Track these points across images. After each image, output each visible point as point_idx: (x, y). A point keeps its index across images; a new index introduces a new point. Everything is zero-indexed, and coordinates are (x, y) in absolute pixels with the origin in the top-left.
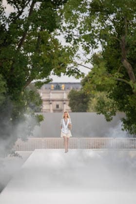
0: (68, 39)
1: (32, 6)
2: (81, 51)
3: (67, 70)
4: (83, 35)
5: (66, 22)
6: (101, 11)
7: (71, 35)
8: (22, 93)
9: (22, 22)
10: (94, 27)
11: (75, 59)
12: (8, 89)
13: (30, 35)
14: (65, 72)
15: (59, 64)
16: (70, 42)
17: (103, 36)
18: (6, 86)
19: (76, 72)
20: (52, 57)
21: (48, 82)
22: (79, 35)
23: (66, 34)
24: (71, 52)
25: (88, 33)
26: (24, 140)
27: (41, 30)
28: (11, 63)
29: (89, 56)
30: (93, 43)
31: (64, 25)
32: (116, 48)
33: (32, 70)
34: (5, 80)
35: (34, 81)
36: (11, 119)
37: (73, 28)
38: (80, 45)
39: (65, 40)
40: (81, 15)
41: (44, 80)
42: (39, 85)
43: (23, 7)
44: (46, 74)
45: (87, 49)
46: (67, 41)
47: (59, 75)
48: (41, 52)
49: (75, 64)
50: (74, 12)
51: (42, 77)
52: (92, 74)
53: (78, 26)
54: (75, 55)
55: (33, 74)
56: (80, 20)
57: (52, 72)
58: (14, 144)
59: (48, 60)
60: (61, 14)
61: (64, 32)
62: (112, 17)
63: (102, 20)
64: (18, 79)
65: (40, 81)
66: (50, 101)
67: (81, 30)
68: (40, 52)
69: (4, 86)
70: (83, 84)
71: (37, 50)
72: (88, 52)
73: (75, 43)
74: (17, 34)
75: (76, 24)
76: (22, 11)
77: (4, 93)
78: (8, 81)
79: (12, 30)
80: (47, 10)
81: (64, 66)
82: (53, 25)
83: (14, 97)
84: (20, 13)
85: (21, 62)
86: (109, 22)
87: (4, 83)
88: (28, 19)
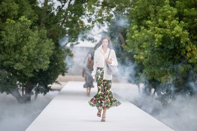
0: (89, 21)
1: (70, 3)
3: (87, 38)
4: (97, 19)
5: (88, 11)
6: (108, 6)
7: (91, 19)
9: (64, 11)
10: (103, 15)
12: (55, 47)
13: (68, 18)
16: (90, 22)
17: (108, 20)
18: (54, 45)
19: (92, 39)
21: (77, 43)
22: (95, 19)
23: (88, 18)
25: (100, 18)
26: (63, 75)
27: (74, 15)
29: (101, 31)
30: (103, 23)
31: (87, 13)
36: (56, 64)
37: (92, 15)
38: (95, 24)
39: (87, 21)
40: (97, 8)
41: (75, 43)
43: (65, 3)
45: (100, 27)
46: (88, 22)
47: (83, 40)
49: (92, 34)
50: (93, 6)
51: (74, 41)
53: (95, 14)
54: (92, 30)
56: (96, 11)
57: (80, 39)
58: (57, 77)
60: (86, 7)
61: (87, 17)
62: (114, 9)
63: (108, 11)
65: (73, 44)
67: (96, 16)
68: (73, 27)
69: (53, 45)
71: (71, 26)
73: (93, 23)
74: (61, 18)
75: (93, 12)
76: (64, 5)
77: (53, 49)
78: (55, 43)
79: (58, 15)
80: (78, 5)
82: (80, 12)
83: (58, 52)
84: (63, 6)
86: (111, 13)
87: (53, 44)
88: (67, 10)
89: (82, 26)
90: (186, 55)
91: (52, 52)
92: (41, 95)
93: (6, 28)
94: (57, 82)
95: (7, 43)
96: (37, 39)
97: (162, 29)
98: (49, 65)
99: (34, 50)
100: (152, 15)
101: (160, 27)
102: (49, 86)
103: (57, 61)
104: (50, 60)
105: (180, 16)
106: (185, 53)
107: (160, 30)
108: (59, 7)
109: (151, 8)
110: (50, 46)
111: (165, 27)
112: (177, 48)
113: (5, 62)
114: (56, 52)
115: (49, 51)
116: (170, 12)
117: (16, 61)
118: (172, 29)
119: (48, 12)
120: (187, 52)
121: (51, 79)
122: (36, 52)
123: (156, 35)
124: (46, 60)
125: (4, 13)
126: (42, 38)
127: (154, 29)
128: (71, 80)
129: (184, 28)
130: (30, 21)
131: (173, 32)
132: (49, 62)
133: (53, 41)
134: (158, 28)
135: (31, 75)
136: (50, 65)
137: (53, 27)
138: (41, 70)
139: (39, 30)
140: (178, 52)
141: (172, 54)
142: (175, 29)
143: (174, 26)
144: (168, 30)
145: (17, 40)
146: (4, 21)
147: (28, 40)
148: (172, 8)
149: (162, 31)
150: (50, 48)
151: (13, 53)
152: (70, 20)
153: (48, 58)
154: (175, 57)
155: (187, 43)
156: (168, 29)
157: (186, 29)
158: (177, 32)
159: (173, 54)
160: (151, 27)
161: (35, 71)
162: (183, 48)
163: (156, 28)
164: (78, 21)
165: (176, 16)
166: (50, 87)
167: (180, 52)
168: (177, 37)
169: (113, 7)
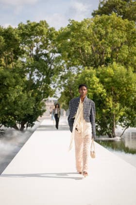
0: (54, 87)
1: (43, 77)
17: (64, 86)
19: (56, 97)
21: (48, 100)
22: (57, 85)
24: (55, 91)
25: (60, 85)
26: (41, 116)
27: (46, 84)
28: (37, 94)
29: (60, 92)
30: (61, 88)
31: (53, 82)
35: (44, 99)
37: (55, 83)
38: (57, 88)
42: (45, 100)
43: (41, 77)
44: (47, 97)
45: (59, 90)
47: (51, 97)
50: (55, 79)
52: (61, 98)
53: (57, 83)
56: (57, 81)
58: (38, 118)
60: (52, 80)
62: (67, 80)
63: (64, 81)
66: (48, 105)
69: (35, 101)
70: (58, 100)
71: (45, 90)
74: (38, 85)
77: (35, 103)
78: (36, 99)
81: (52, 95)
82: (49, 83)
86: (66, 82)
88: (42, 81)
92: (29, 128)
93: (9, 92)
94: (37, 120)
95: (10, 100)
96: (26, 98)
99: (25, 103)
100: (87, 83)
101: (92, 89)
102: (33, 123)
103: (38, 109)
104: (34, 108)
105: (102, 82)
106: (105, 103)
108: (37, 80)
109: (86, 79)
110: (33, 101)
111: (94, 89)
113: (9, 111)
116: (95, 80)
117: (15, 110)
119: (31, 83)
120: (107, 102)
122: (26, 105)
123: (89, 93)
125: (8, 84)
126: (29, 97)
129: (104, 88)
130: (22, 88)
135: (23, 118)
136: (34, 111)
138: (29, 114)
139: (27, 93)
143: (98, 87)
145: (15, 99)
146: (8, 88)
147: (21, 98)
148: (96, 78)
151: (13, 106)
152: (44, 87)
158: (99, 90)
161: (25, 115)
164: (48, 87)
165: (99, 83)
169: (66, 79)
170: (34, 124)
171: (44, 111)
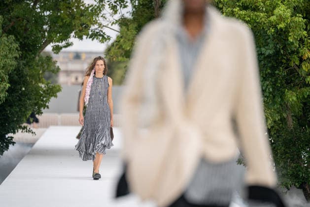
2: (107, 10)
3: (90, 33)
8: (37, 58)
11: (100, 20)
12: (20, 52)
14: (87, 35)
15: (82, 25)
18: (19, 49)
19: (100, 35)
20: (73, 17)
28: (25, 22)
32: (148, 8)
33: (49, 32)
34: (18, 43)
35: (52, 44)
36: (24, 89)
41: (64, 43)
42: (57, 49)
44: (66, 36)
45: (114, 8)
47: (81, 38)
48: (61, 10)
49: (100, 25)
51: (62, 40)
52: (119, 38)
54: (100, 15)
55: (50, 36)
57: (73, 34)
59: (67, 20)
64: (33, 41)
65: (58, 45)
68: (59, 10)
69: (17, 49)
71: (56, 8)
72: (116, 12)
77: (16, 58)
78: (21, 43)
81: (87, 27)
83: (27, 63)
85: (36, 22)
87: (16, 45)
89: (78, 7)
90: (299, 67)
91: (14, 63)
94: (25, 128)
97: (248, 12)
98: (7, 91)
101: (245, 8)
103: (25, 83)
104: (11, 81)
106: (297, 63)
107: (245, 15)
110: (10, 50)
111: (256, 9)
112: (282, 52)
114: (22, 62)
115: (8, 61)
118: (270, 12)
120: (301, 60)
121: (13, 121)
124: (3, 80)
127: (233, 12)
128: (55, 124)
131: (273, 18)
132: (8, 85)
133: (17, 40)
134: (240, 10)
136: (10, 91)
137: (17, 11)
140: (284, 61)
141: (270, 65)
142: (276, 11)
144: (262, 15)
149: (249, 16)
150: (10, 56)
153: (7, 77)
154: (277, 72)
155: (301, 41)
156: (262, 12)
157: (301, 12)
158: (281, 19)
159: (273, 66)
160: (224, 9)
162: (293, 52)
163: (236, 9)
166: (12, 138)
167: (288, 60)
168: (281, 29)
170: (11, 142)
171: (53, 91)
